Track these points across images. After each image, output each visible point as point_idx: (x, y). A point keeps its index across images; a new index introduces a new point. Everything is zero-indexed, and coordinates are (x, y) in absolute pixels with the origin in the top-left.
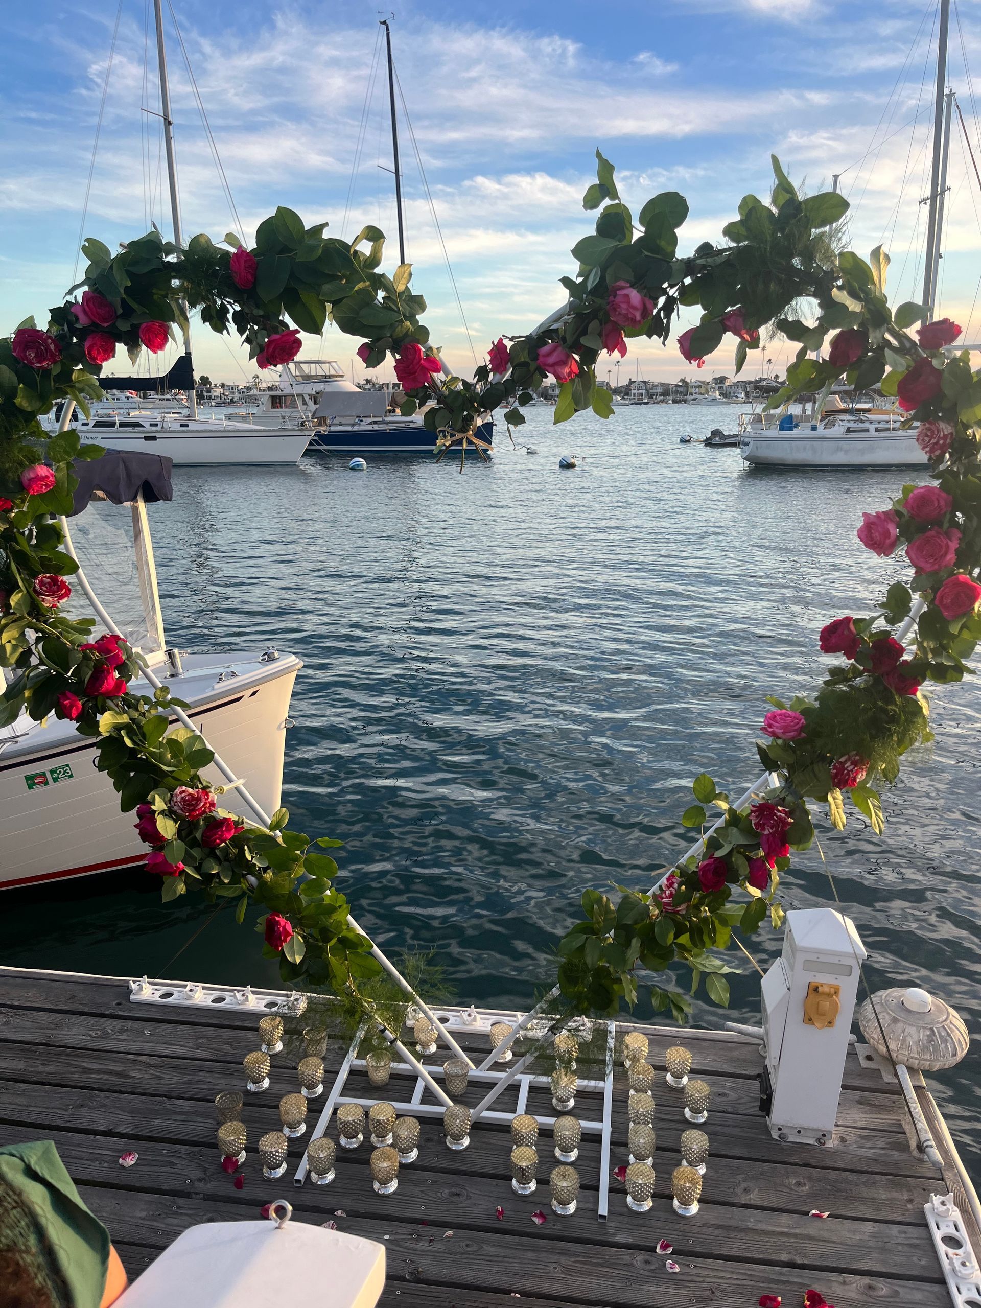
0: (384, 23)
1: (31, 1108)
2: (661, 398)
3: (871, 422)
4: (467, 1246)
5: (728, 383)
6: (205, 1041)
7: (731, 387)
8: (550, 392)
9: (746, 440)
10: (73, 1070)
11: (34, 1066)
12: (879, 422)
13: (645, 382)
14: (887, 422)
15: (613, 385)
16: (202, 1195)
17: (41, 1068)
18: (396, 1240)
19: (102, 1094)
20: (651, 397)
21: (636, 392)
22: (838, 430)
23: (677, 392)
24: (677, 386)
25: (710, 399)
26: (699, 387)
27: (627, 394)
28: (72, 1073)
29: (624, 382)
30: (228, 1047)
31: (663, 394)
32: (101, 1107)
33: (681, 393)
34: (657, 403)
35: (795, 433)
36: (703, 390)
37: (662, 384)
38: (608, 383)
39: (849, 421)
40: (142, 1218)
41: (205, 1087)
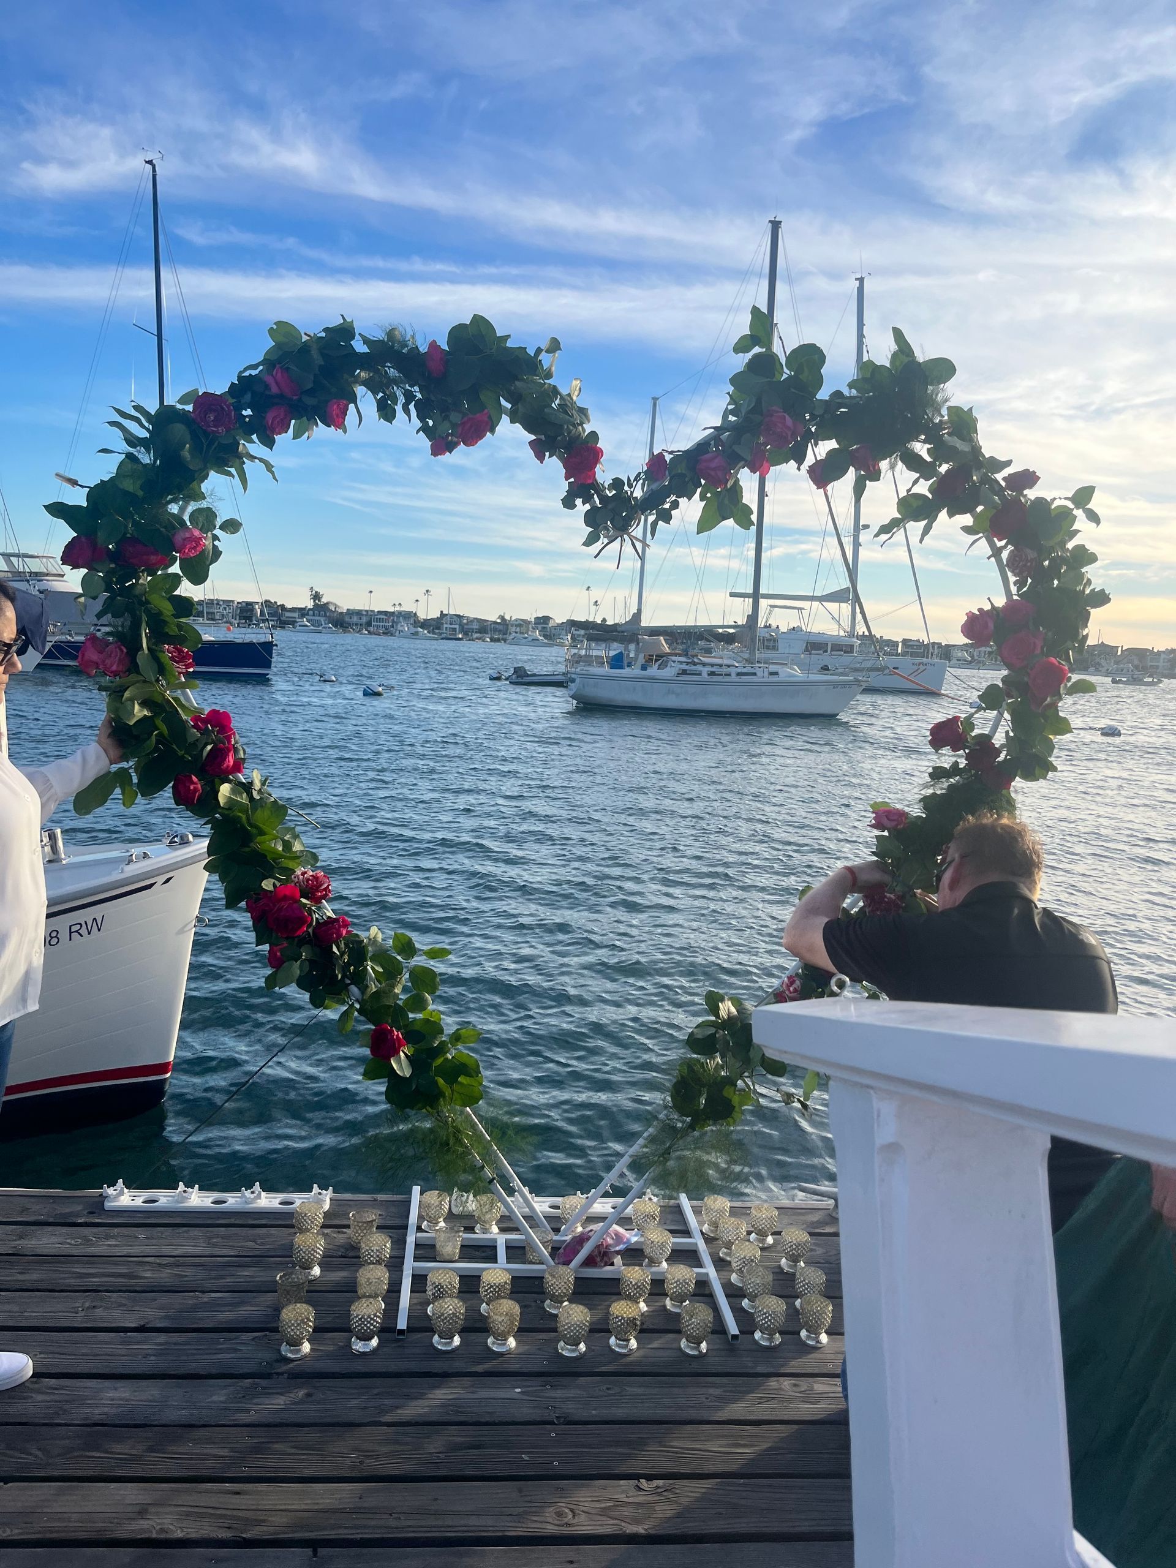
0: (150, 162)
1: (26, 1314)
2: (478, 635)
3: (704, 665)
4: (608, 1389)
5: (551, 623)
6: (219, 1240)
7: (555, 628)
8: (347, 619)
9: (573, 676)
10: (66, 1276)
11: (11, 1276)
12: (713, 665)
13: (458, 616)
14: (721, 666)
15: (422, 616)
16: (286, 1375)
17: (21, 1277)
18: (528, 1392)
19: (115, 1295)
20: (466, 634)
21: (449, 626)
22: (669, 672)
23: (495, 630)
24: (495, 623)
25: (530, 639)
26: (520, 625)
27: (439, 628)
28: (64, 1278)
29: (434, 614)
30: (253, 1244)
31: (479, 631)
32: (120, 1306)
33: (500, 631)
34: (473, 640)
35: (625, 672)
36: (524, 629)
37: (479, 620)
38: (415, 614)
39: (681, 663)
40: (222, 1402)
41: (242, 1280)
